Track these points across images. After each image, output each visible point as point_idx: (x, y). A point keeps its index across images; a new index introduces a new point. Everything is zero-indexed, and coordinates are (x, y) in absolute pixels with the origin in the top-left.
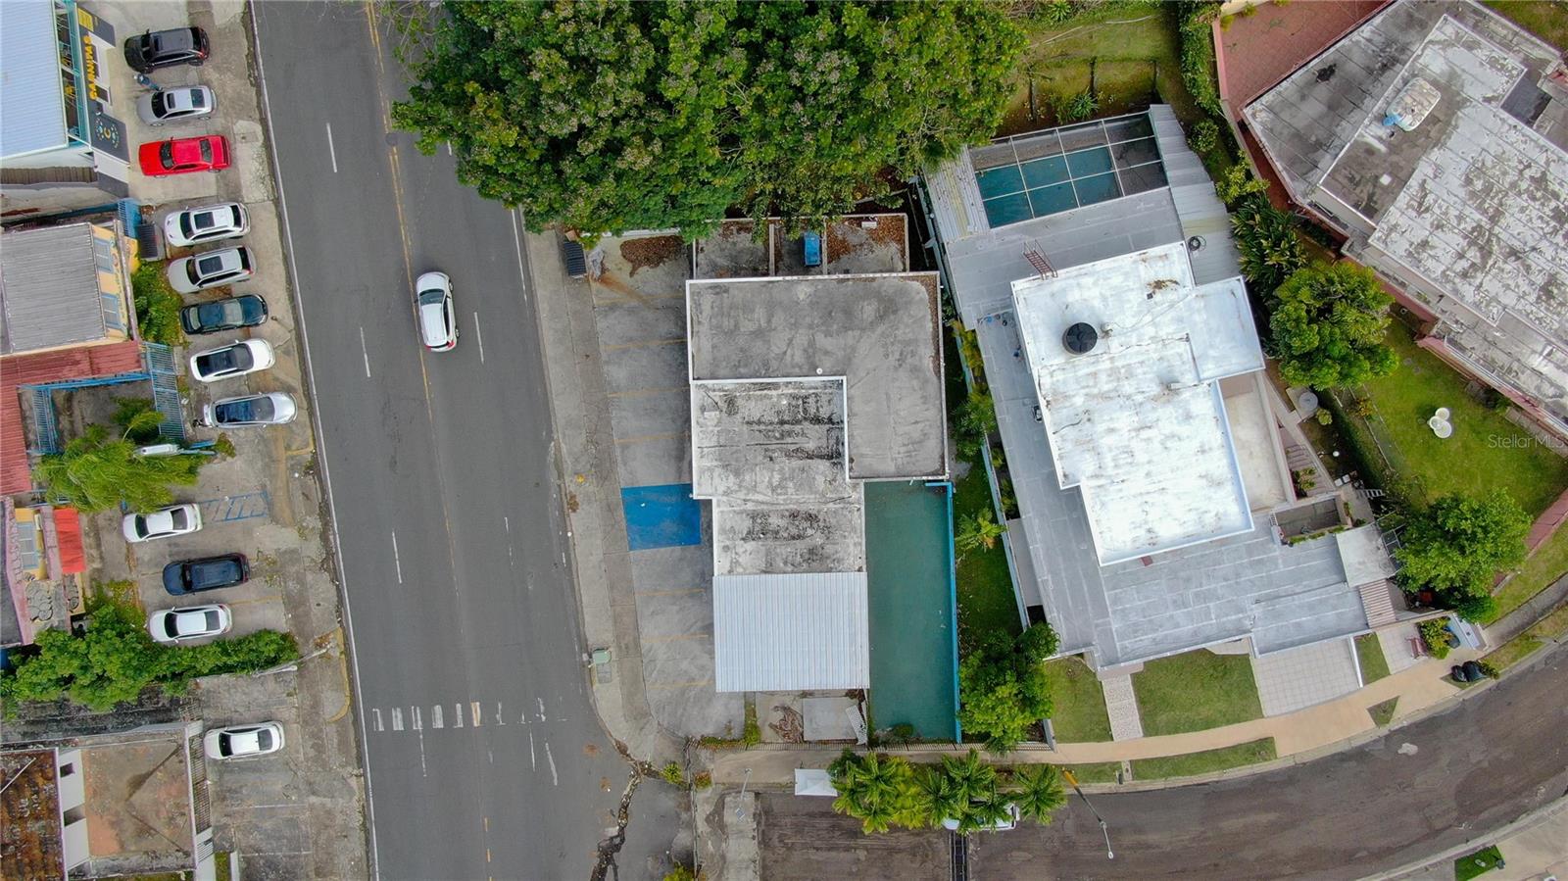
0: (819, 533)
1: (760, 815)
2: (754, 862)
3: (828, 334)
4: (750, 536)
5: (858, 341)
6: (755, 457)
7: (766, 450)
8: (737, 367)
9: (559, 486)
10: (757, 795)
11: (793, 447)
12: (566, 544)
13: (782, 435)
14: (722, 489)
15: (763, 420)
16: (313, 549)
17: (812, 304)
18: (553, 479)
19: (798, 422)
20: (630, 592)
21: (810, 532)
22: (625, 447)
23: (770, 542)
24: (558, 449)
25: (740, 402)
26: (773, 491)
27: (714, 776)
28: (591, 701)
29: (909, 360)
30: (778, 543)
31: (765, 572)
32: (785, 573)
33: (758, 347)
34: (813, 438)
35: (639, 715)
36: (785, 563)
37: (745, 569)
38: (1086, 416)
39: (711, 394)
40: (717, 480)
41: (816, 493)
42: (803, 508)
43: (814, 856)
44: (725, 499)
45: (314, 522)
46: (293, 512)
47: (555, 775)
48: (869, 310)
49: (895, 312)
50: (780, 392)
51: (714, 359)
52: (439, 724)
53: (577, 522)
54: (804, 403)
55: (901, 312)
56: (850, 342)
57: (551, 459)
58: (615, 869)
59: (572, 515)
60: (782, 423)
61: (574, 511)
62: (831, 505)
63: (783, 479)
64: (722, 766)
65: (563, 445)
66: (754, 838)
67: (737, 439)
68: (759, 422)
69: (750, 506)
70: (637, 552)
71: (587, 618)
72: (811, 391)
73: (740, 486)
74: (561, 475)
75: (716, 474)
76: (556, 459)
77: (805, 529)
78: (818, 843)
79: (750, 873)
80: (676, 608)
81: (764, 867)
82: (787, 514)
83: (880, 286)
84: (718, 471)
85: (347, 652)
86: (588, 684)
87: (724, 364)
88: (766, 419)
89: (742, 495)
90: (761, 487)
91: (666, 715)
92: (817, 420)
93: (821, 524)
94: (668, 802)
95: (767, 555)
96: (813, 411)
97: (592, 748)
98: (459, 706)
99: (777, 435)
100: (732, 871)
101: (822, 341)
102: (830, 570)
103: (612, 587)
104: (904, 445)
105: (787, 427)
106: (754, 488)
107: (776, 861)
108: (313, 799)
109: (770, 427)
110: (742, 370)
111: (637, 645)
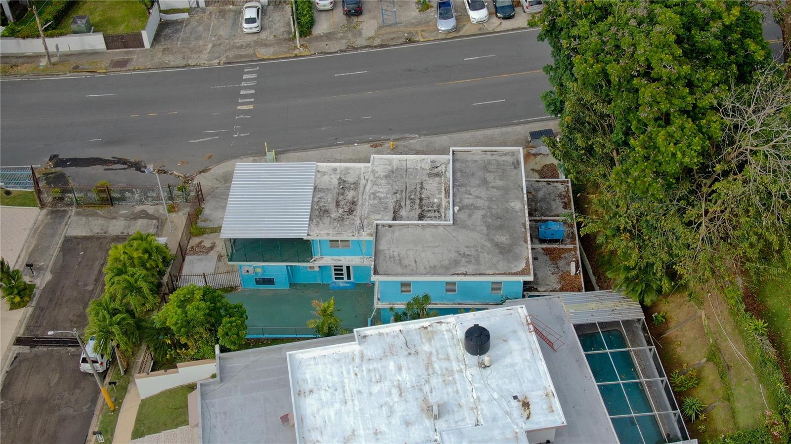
0: (339, 215)
2: (105, 233)
3: (484, 216)
4: (341, 181)
5: (479, 232)
6: (397, 186)
8: (461, 171)
9: (389, 140)
11: (403, 204)
12: (349, 143)
13: (412, 199)
14: (377, 168)
16: (360, 42)
17: (507, 210)
18: (393, 137)
19: (421, 207)
21: (341, 211)
23: (336, 191)
25: (437, 179)
26: (373, 193)
27: (174, 215)
28: (242, 157)
30: (335, 195)
32: (313, 197)
33: (475, 181)
34: (409, 215)
36: (320, 198)
37: (319, 178)
38: (413, 352)
39: (443, 166)
40: (383, 167)
41: (369, 214)
42: (358, 208)
44: (370, 170)
45: (377, 42)
46: (384, 34)
47: (196, 141)
48: (503, 238)
49: (501, 253)
50: (443, 199)
51: (467, 161)
52: (242, 92)
53: (363, 147)
54: (435, 211)
55: (501, 256)
56: (478, 228)
57: (408, 135)
58: (124, 169)
59: (369, 145)
60: (421, 199)
61: (371, 146)
62: (359, 221)
63: (380, 198)
64: (178, 218)
65: (416, 140)
66: (122, 233)
67: (411, 177)
68: (422, 188)
69: (363, 182)
72: (443, 214)
73: (377, 178)
74: (395, 140)
75: (387, 166)
76: (406, 138)
77: (343, 208)
79: (97, 231)
82: (355, 200)
83: (521, 246)
84: (390, 168)
85: (296, 56)
86: (252, 155)
87: (464, 166)
88: (424, 191)
89: (371, 178)
90: (376, 188)
93: (345, 217)
95: (327, 189)
96: (429, 215)
97: (210, 157)
98: (253, 100)
99: (412, 197)
100: (103, 222)
101: (478, 215)
102: (311, 219)
104: (399, 255)
105: (418, 201)
106: (375, 183)
107: (100, 243)
108: (210, 46)
109: (418, 193)
110: (459, 174)
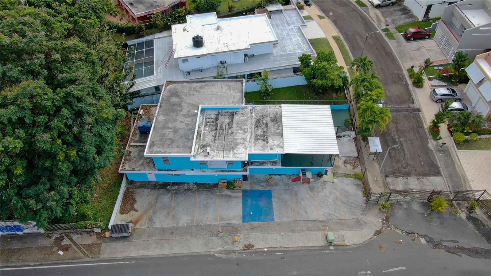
1: (395, 175)
2: (418, 179)
4: (266, 141)
5: (186, 102)
6: (230, 138)
7: (228, 135)
8: (188, 139)
9: (239, 253)
10: (386, 176)
11: (227, 126)
12: (271, 252)
13: (222, 129)
14: (244, 150)
15: (214, 136)
17: (167, 115)
18: (235, 256)
19: (217, 125)
20: (295, 222)
21: (264, 121)
22: (222, 219)
23: (269, 134)
24: (219, 252)
25: (205, 143)
28: (355, 246)
29: (197, 89)
31: (282, 136)
33: (182, 132)
34: (224, 120)
35: (359, 224)
36: (278, 129)
38: (225, 44)
39: (199, 153)
40: (240, 152)
41: (248, 119)
42: (254, 124)
43: (408, 156)
44: (248, 149)
48: (174, 99)
49: (177, 92)
50: (203, 130)
51: (183, 147)
54: (209, 122)
56: (186, 104)
57: (224, 256)
58: (443, 241)
59: (255, 247)
60: (216, 129)
61: (253, 246)
62: (253, 115)
63: (241, 129)
65: (217, 249)
66: (407, 178)
67: (221, 144)
68: (215, 137)
69: (252, 140)
70: (275, 217)
71: (310, 245)
72: (204, 120)
74: (234, 252)
75: (237, 152)
76: (224, 254)
77: (263, 123)
79: (424, 180)
81: (420, 175)
82: (256, 128)
84: (235, 151)
86: (346, 247)
87: (186, 143)
88: (214, 134)
89: (247, 143)
90: (244, 136)
91: (356, 211)
92: (217, 119)
93: (261, 118)
94: (400, 213)
95: (274, 135)
97: (380, 248)
99: (221, 131)
102: (281, 116)
103: (293, 231)
104: (230, 90)
105: (218, 128)
106: (245, 139)
107: (415, 170)
109: (218, 133)
111: (322, 221)
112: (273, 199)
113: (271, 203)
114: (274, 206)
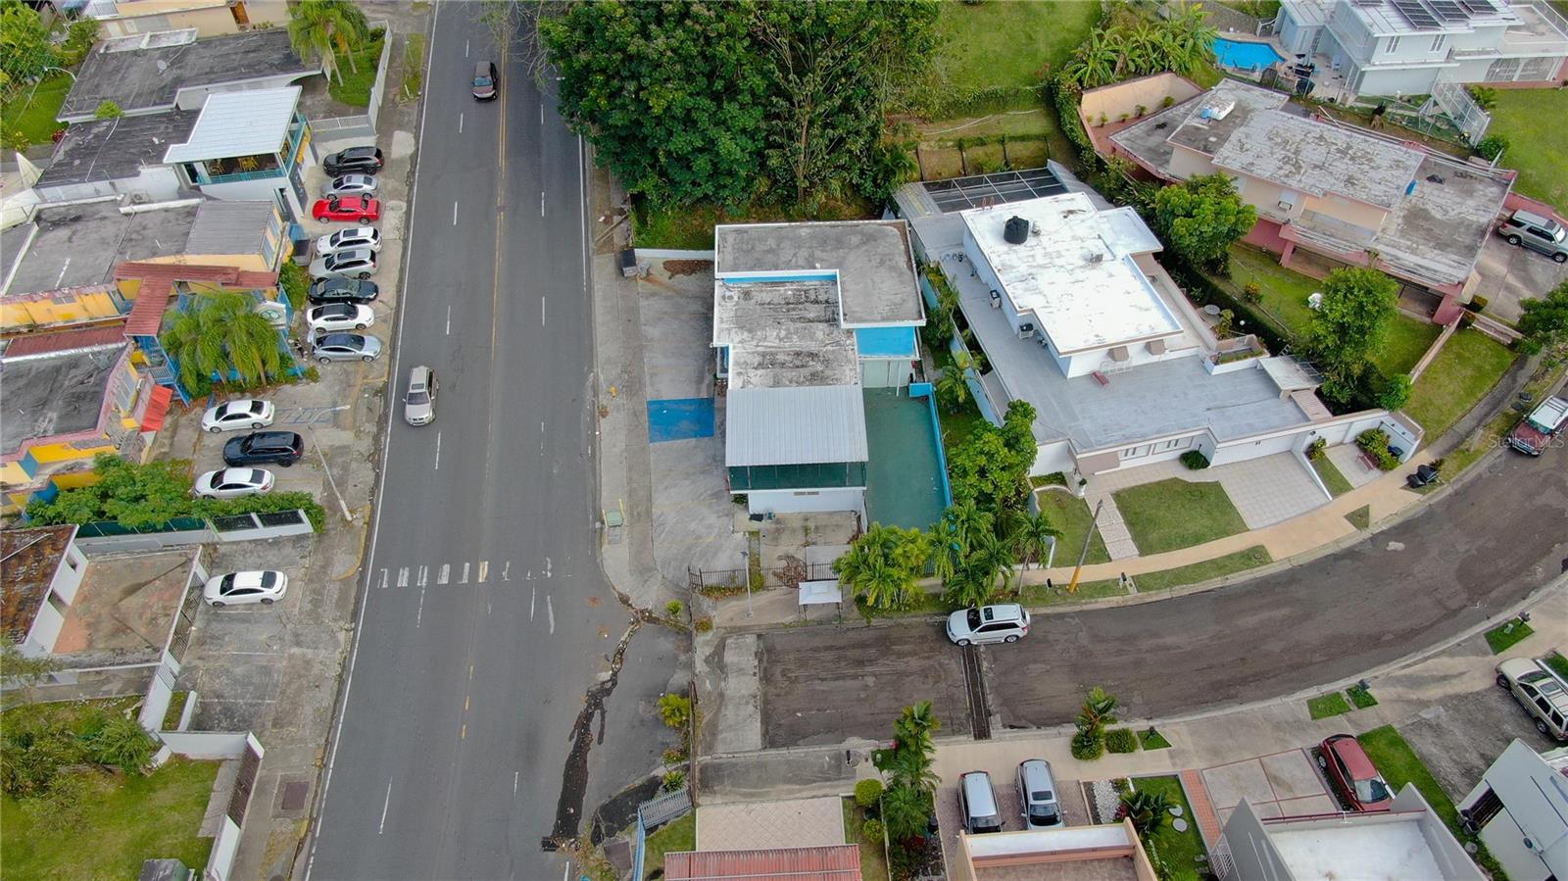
0: (819, 364)
1: (762, 653)
2: (755, 697)
3: (823, 251)
4: (760, 366)
5: (848, 254)
6: (766, 322)
7: (775, 318)
8: (753, 268)
10: (759, 636)
11: (797, 316)
12: (593, 440)
13: (788, 310)
14: (737, 339)
15: (772, 302)
17: (811, 236)
19: (801, 303)
20: (647, 472)
22: (653, 375)
23: (777, 370)
24: (596, 377)
25: (754, 293)
26: (780, 340)
27: (716, 622)
28: (598, 560)
29: (888, 263)
30: (784, 370)
31: (773, 387)
32: (790, 386)
33: (769, 257)
34: (813, 311)
35: (643, 570)
36: (791, 381)
37: (755, 386)
38: (1031, 276)
41: (816, 341)
42: (805, 350)
43: (819, 686)
46: (355, 420)
47: (553, 624)
48: (855, 239)
49: (874, 241)
50: (786, 288)
51: (735, 260)
52: (444, 580)
53: (604, 424)
54: (806, 293)
55: (879, 241)
56: (842, 254)
57: (589, 384)
58: (603, 715)
59: (602, 420)
60: (788, 303)
61: (604, 417)
62: (829, 347)
63: (789, 334)
64: (724, 613)
66: (755, 674)
67: (751, 313)
69: (760, 349)
70: (657, 444)
71: (604, 494)
72: (812, 287)
73: (753, 338)
74: (596, 394)
75: (732, 333)
78: (823, 675)
79: (750, 708)
80: (687, 482)
81: (766, 702)
82: (792, 353)
83: (863, 229)
84: (734, 330)
85: (370, 524)
86: (597, 547)
88: (776, 301)
89: (754, 343)
91: (671, 569)
92: (817, 302)
93: (822, 359)
94: (666, 644)
96: (812, 297)
98: (467, 564)
99: (784, 310)
100: (730, 707)
101: (820, 254)
102: (829, 385)
103: (630, 469)
105: (792, 306)
106: (764, 339)
109: (778, 306)
111: (649, 513)
112: (694, 439)
113: (685, 436)
114: (679, 441)
